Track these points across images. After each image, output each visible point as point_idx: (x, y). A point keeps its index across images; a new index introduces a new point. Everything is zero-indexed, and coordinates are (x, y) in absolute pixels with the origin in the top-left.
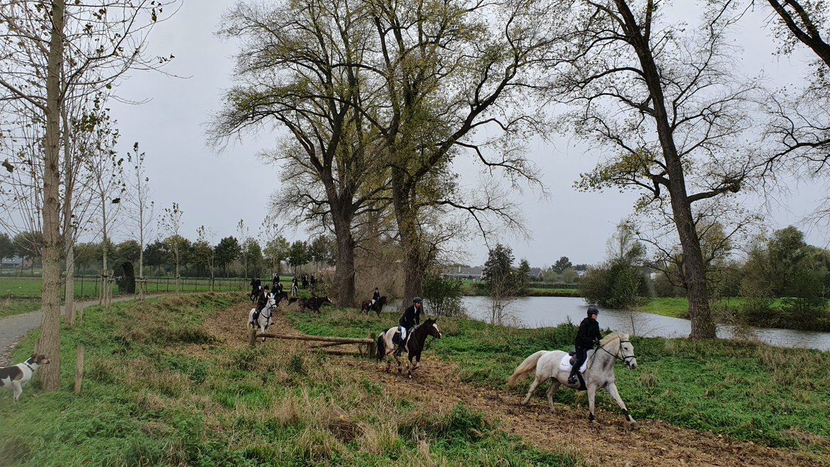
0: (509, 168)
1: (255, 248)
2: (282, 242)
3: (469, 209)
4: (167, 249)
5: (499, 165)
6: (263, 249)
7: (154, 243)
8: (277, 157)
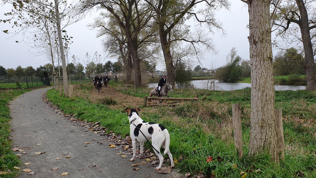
0: (209, 23)
1: (81, 67)
2: (93, 64)
3: (191, 42)
4: (45, 69)
5: (204, 21)
6: (85, 67)
7: (40, 67)
8: (95, 27)
